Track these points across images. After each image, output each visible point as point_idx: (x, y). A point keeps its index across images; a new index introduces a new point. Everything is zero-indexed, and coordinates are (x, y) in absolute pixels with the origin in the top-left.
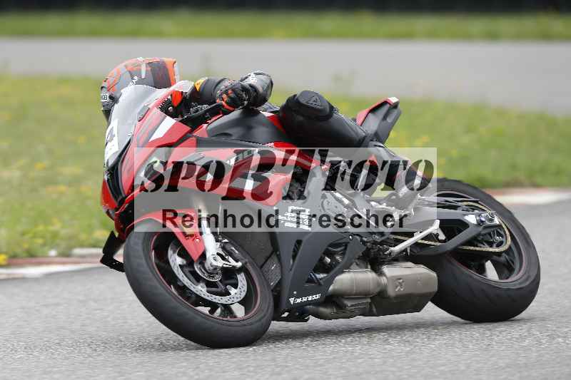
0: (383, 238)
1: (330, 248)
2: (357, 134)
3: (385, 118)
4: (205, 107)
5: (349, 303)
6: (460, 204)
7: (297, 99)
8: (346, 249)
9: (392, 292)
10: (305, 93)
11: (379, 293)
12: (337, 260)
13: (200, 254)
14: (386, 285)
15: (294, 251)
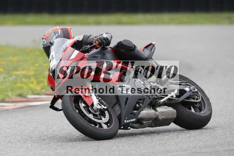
0: (157, 97)
1: (139, 101)
2: (144, 56)
3: (151, 50)
4: (89, 46)
5: (145, 122)
6: (182, 83)
7: (122, 43)
8: (144, 101)
9: (160, 118)
10: (124, 41)
11: (156, 118)
12: (141, 106)
13: (92, 103)
14: (158, 115)
15: (126, 102)
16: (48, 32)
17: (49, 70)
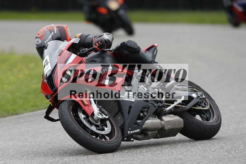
0: (162, 105)
1: (143, 109)
2: (149, 59)
3: (153, 53)
4: (87, 49)
5: (149, 133)
8: (148, 109)
9: (167, 128)
11: (161, 128)
12: (145, 115)
13: (92, 113)
14: (164, 125)
15: (129, 111)
16: (42, 30)
17: (43, 76)
